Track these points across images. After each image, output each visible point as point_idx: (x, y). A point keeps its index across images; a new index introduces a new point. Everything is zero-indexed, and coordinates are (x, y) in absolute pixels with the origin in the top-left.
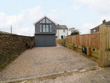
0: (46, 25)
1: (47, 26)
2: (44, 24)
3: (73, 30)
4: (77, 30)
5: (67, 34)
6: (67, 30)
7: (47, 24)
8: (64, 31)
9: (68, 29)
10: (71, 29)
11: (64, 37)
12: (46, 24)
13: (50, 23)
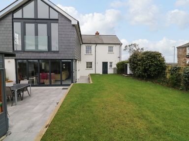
0: (39, 25)
1: (42, 27)
2: (29, 20)
3: (134, 48)
4: (142, 49)
5: (119, 57)
6: (118, 46)
7: (43, 21)
8: (111, 50)
9: (120, 44)
10: (129, 46)
11: (111, 66)
12: (36, 21)
13: (51, 17)
